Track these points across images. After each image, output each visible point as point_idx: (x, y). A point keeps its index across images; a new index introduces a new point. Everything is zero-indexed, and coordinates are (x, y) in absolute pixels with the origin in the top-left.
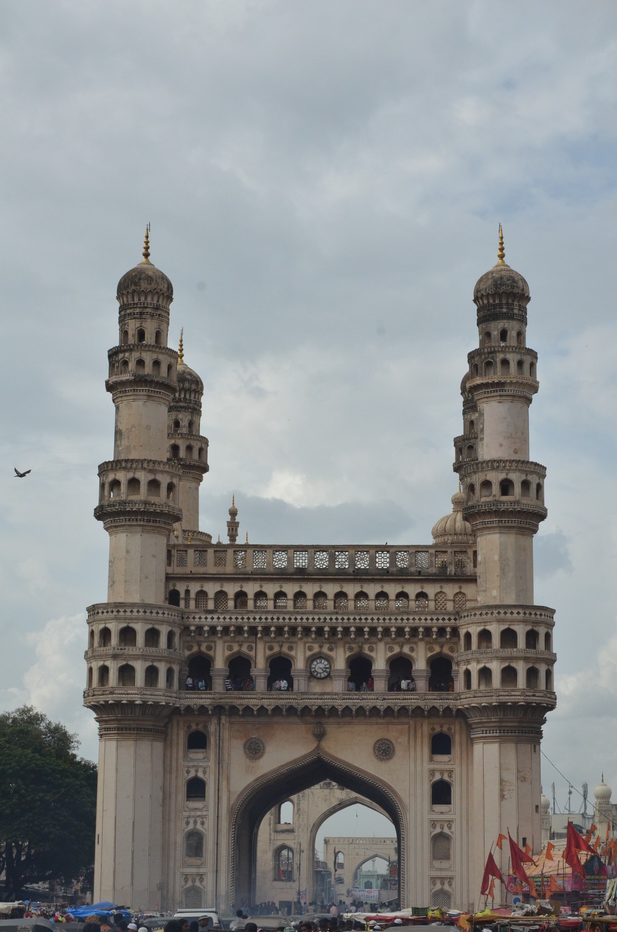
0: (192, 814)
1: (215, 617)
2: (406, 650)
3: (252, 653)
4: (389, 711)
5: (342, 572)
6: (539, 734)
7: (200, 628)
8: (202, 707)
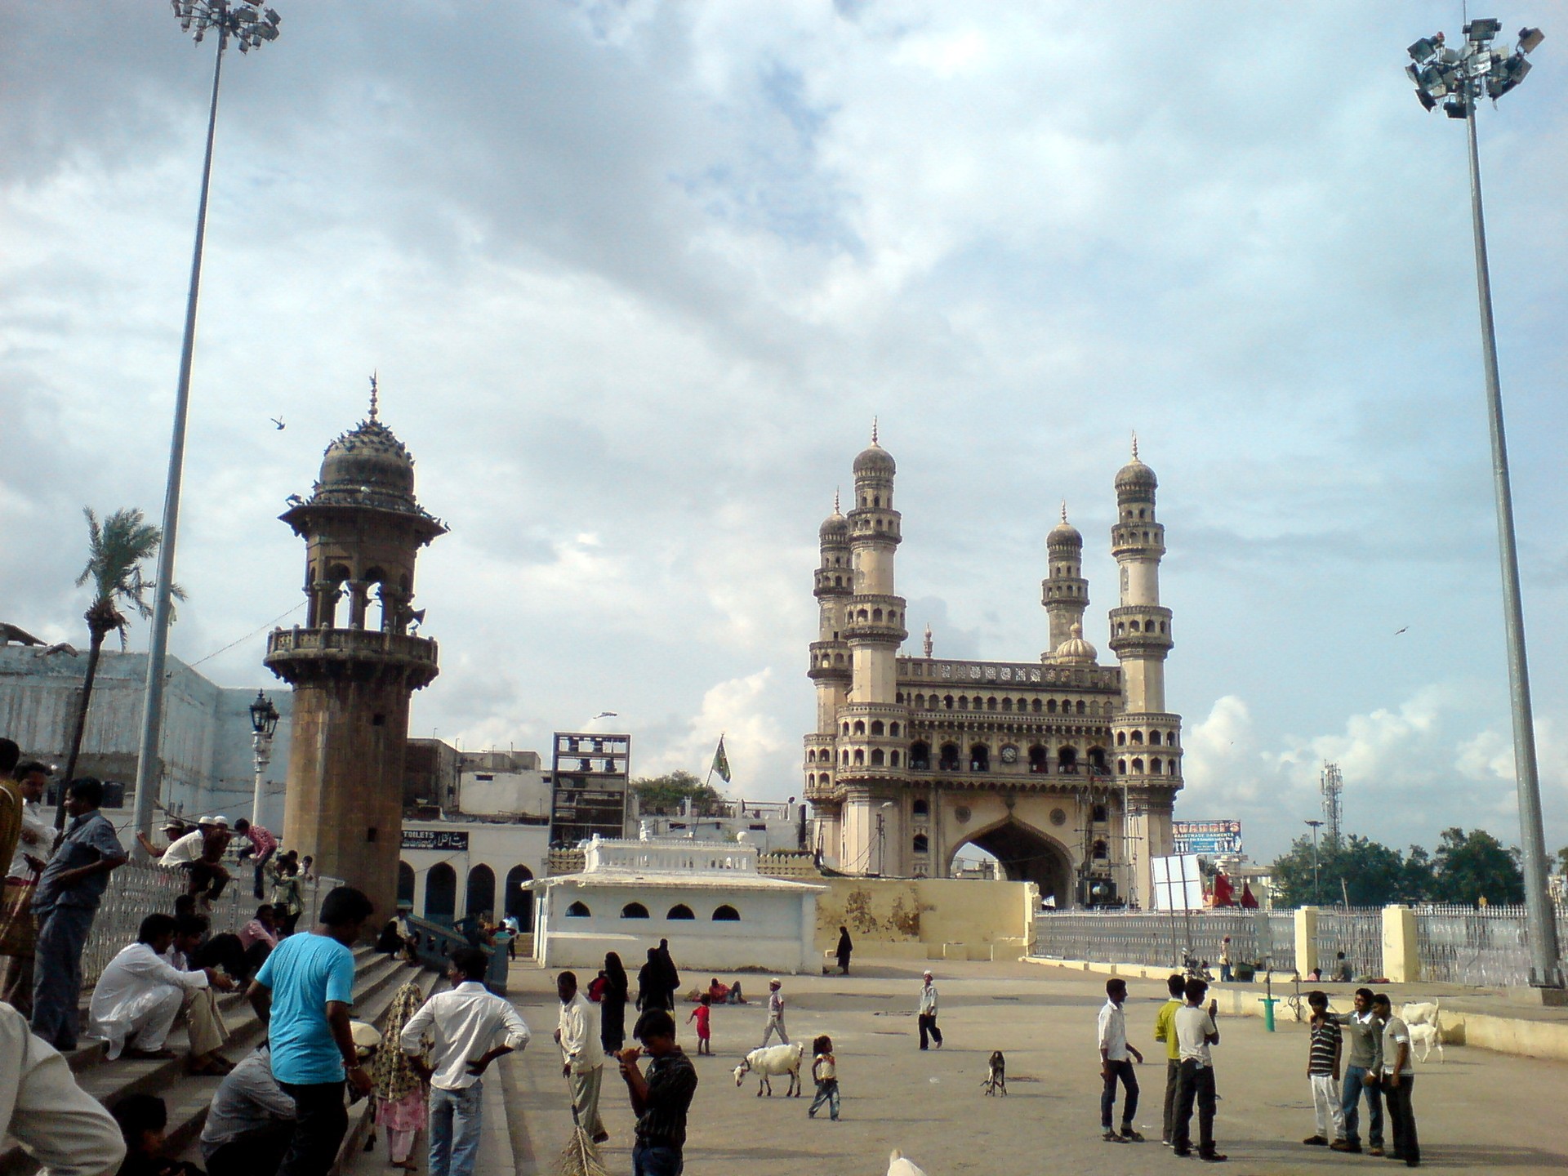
0: (919, 862)
1: (933, 714)
2: (1071, 743)
3: (959, 742)
4: (1064, 788)
5: (1021, 683)
6: (1172, 807)
7: (922, 723)
8: (927, 782)
